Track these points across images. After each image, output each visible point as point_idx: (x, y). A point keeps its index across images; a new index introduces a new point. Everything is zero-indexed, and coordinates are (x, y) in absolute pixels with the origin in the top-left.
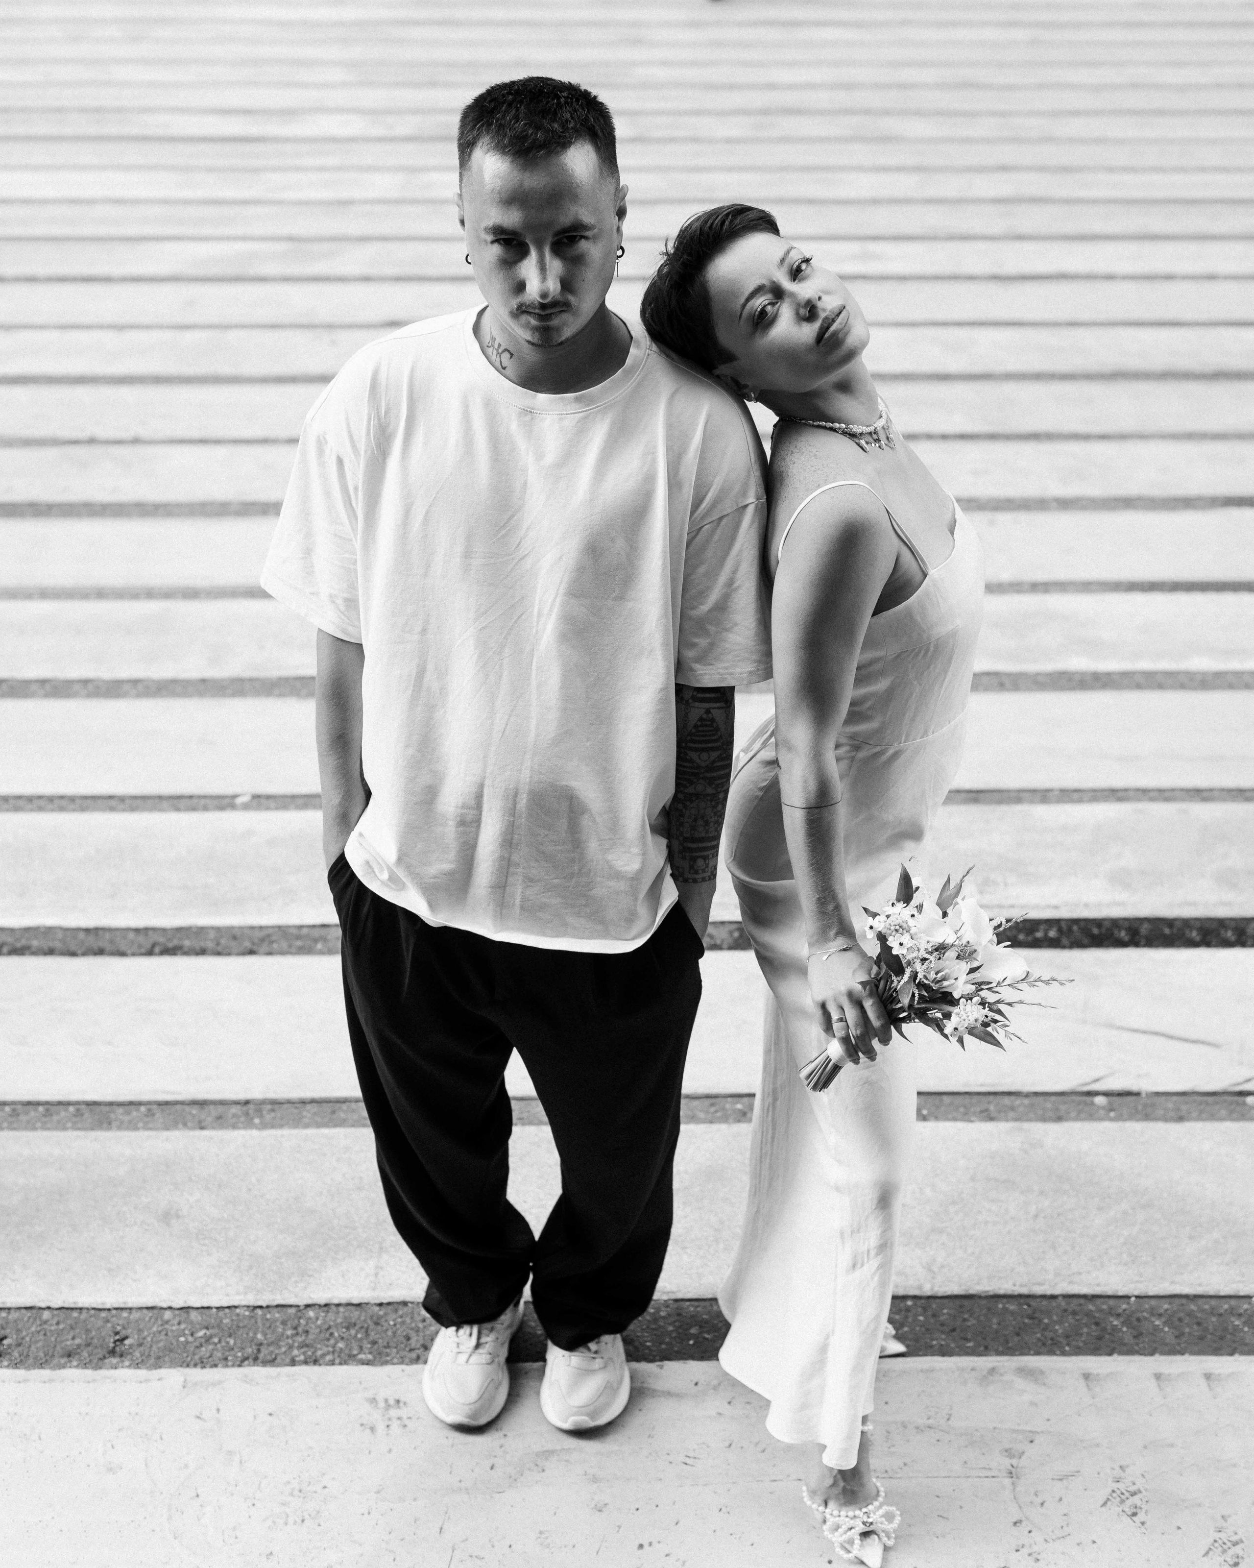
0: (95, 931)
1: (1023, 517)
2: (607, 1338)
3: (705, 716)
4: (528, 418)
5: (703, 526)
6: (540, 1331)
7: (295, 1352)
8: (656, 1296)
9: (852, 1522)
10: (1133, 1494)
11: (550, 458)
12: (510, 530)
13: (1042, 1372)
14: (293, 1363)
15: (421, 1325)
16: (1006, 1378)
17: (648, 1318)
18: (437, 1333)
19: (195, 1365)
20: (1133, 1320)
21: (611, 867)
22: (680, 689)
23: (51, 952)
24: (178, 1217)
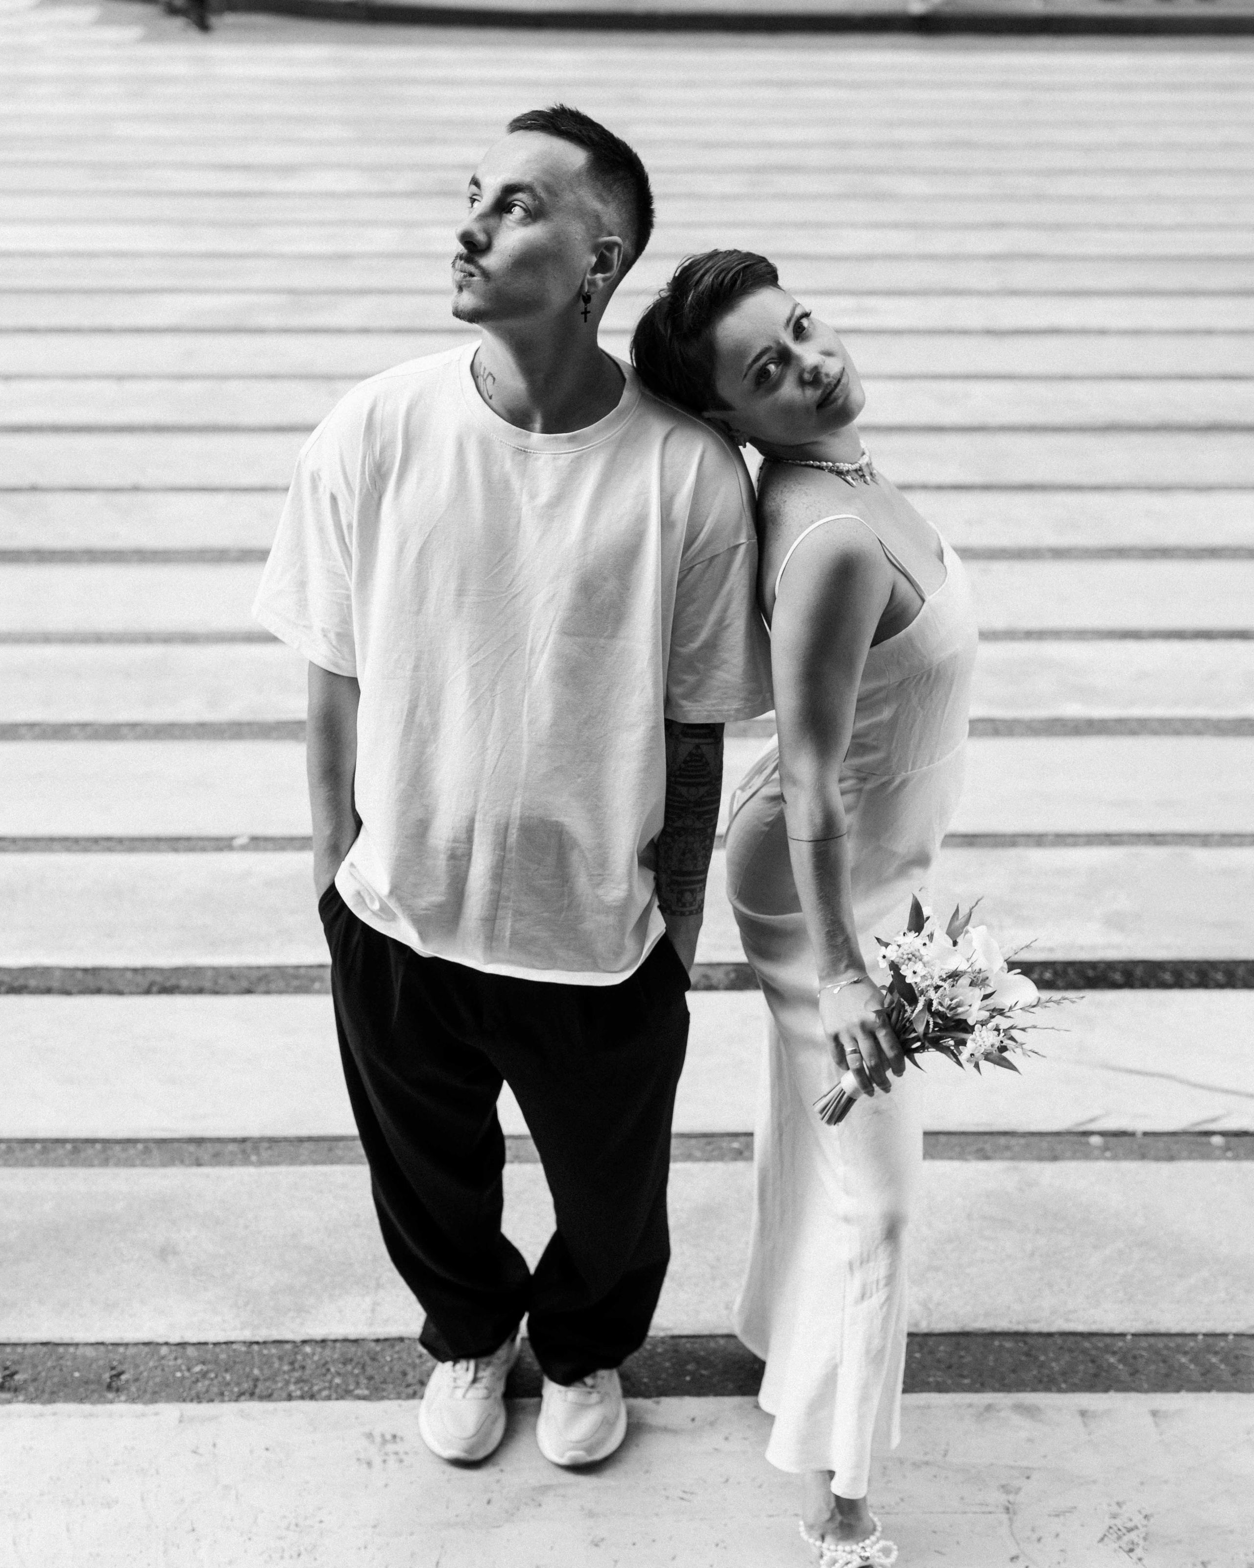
0: (94, 971)
1: (1019, 567)
2: (603, 1373)
3: (694, 751)
4: (522, 457)
5: (696, 565)
6: (537, 1367)
7: (292, 1387)
8: (651, 1333)
9: (849, 1556)
10: (1130, 1530)
11: (543, 498)
12: (503, 568)
13: (1038, 1409)
14: (290, 1398)
15: (417, 1361)
16: (1003, 1414)
17: (645, 1354)
18: (433, 1368)
19: (192, 1400)
20: (1128, 1357)
21: (602, 902)
22: (670, 725)
23: (48, 991)
24: (175, 1253)
